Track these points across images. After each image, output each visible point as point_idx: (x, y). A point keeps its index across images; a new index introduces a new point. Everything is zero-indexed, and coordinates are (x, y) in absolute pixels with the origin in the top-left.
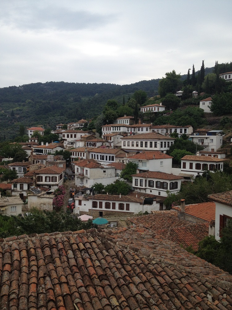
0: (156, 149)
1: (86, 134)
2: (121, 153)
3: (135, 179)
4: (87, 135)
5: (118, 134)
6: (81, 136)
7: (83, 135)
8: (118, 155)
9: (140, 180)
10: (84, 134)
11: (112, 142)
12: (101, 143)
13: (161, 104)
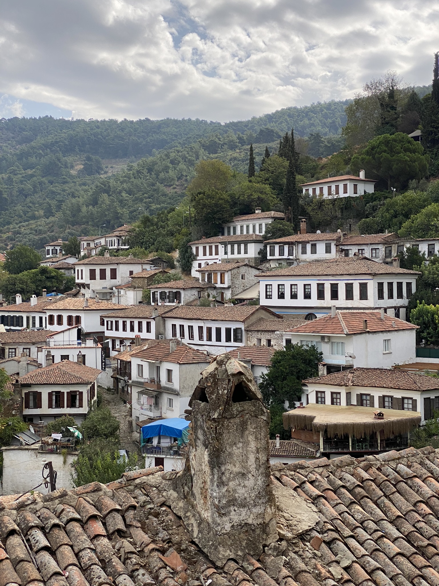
0: (364, 304)
1: (145, 267)
2: (261, 319)
3: (317, 392)
4: (150, 270)
5: (245, 265)
6: (131, 273)
7: (137, 269)
8: (252, 325)
9: (332, 393)
10: (140, 266)
11: (229, 288)
12: (195, 292)
13: (362, 175)
